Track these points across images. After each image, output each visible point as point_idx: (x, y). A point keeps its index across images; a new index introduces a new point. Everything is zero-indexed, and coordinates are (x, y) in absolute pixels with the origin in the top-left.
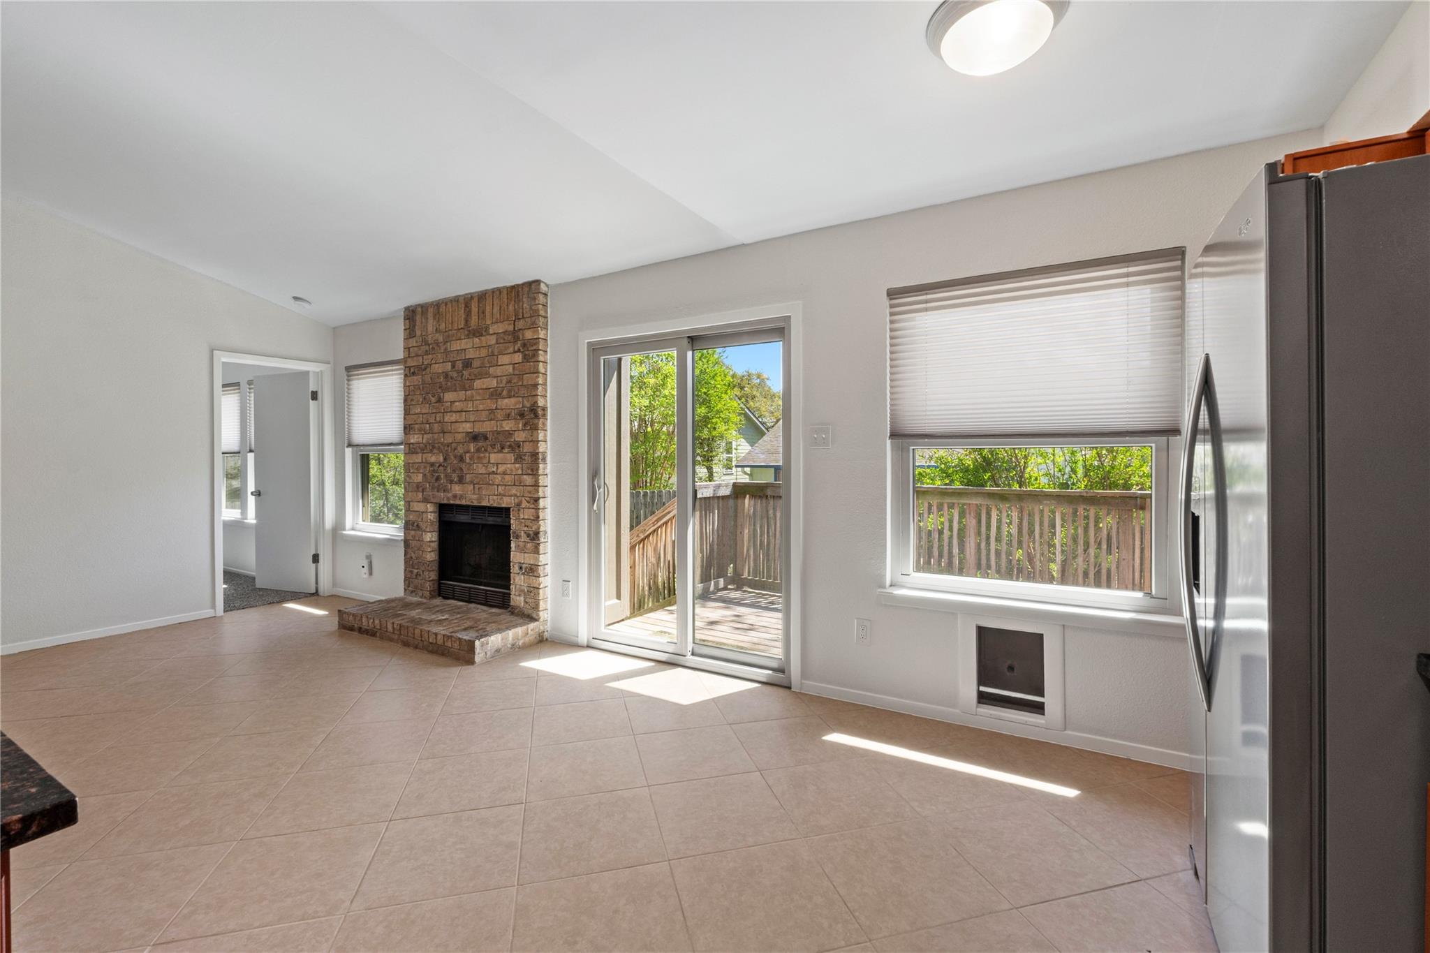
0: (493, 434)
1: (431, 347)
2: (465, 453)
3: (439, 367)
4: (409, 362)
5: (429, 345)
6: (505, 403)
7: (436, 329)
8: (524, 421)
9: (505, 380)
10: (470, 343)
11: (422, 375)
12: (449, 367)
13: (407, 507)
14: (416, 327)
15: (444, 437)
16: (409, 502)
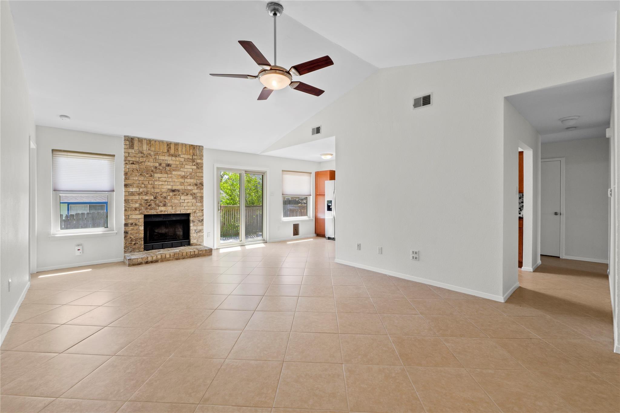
0: (182, 190)
1: (145, 155)
2: (167, 196)
3: (150, 164)
4: (129, 158)
5: (144, 154)
6: (189, 180)
7: (149, 149)
8: (197, 187)
9: (188, 174)
10: (170, 158)
11: (139, 165)
12: (157, 165)
13: (127, 217)
14: (134, 146)
15: (154, 190)
16: (129, 215)
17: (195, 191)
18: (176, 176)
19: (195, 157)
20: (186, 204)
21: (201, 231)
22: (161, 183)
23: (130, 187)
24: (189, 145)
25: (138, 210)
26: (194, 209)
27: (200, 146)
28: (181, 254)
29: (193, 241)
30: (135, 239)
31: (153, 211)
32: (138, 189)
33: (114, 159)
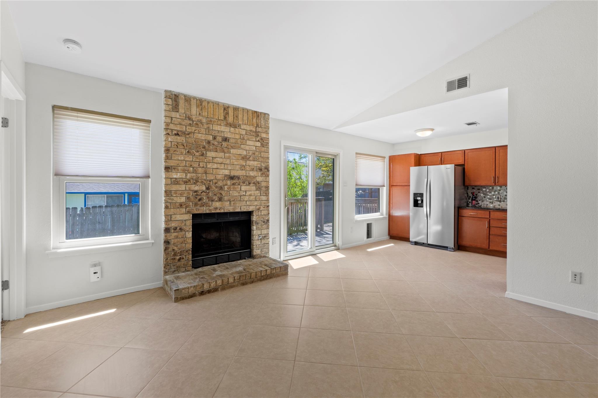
0: (243, 177)
1: (195, 122)
2: (224, 186)
3: (202, 136)
4: (172, 126)
5: (193, 121)
6: (251, 163)
7: (200, 114)
8: (262, 172)
9: (251, 153)
10: (227, 129)
11: (186, 137)
12: (210, 138)
13: (169, 218)
14: (180, 107)
15: (206, 176)
16: (171, 215)
17: (259, 179)
18: (235, 157)
19: (259, 129)
20: (247, 197)
21: (266, 236)
22: (215, 166)
23: (173, 171)
24: (252, 111)
25: (184, 206)
26: (257, 205)
27: (265, 114)
28: (249, 276)
29: (256, 251)
30: (179, 251)
31: (205, 208)
32: (185, 174)
33: (149, 127)
